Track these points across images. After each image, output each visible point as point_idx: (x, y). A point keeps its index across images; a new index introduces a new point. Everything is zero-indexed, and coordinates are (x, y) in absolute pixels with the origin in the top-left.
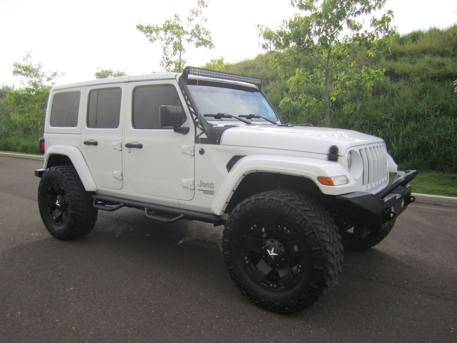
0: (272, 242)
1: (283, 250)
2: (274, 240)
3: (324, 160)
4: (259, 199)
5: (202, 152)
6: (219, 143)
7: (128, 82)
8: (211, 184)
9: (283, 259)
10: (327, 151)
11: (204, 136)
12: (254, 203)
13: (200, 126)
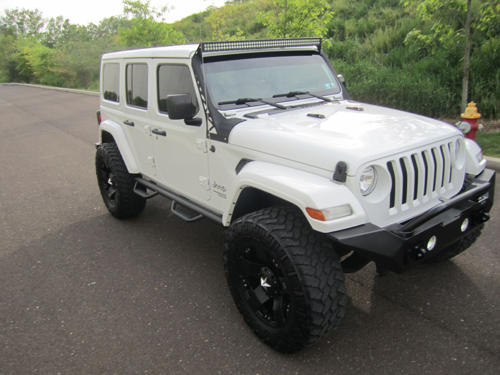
0: (266, 270)
1: (275, 282)
2: (268, 270)
3: (330, 179)
4: (248, 222)
5: (213, 149)
6: (227, 141)
7: (153, 58)
8: (223, 187)
9: (276, 292)
10: (333, 168)
11: (214, 131)
12: (244, 226)
13: (210, 118)
